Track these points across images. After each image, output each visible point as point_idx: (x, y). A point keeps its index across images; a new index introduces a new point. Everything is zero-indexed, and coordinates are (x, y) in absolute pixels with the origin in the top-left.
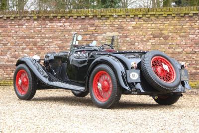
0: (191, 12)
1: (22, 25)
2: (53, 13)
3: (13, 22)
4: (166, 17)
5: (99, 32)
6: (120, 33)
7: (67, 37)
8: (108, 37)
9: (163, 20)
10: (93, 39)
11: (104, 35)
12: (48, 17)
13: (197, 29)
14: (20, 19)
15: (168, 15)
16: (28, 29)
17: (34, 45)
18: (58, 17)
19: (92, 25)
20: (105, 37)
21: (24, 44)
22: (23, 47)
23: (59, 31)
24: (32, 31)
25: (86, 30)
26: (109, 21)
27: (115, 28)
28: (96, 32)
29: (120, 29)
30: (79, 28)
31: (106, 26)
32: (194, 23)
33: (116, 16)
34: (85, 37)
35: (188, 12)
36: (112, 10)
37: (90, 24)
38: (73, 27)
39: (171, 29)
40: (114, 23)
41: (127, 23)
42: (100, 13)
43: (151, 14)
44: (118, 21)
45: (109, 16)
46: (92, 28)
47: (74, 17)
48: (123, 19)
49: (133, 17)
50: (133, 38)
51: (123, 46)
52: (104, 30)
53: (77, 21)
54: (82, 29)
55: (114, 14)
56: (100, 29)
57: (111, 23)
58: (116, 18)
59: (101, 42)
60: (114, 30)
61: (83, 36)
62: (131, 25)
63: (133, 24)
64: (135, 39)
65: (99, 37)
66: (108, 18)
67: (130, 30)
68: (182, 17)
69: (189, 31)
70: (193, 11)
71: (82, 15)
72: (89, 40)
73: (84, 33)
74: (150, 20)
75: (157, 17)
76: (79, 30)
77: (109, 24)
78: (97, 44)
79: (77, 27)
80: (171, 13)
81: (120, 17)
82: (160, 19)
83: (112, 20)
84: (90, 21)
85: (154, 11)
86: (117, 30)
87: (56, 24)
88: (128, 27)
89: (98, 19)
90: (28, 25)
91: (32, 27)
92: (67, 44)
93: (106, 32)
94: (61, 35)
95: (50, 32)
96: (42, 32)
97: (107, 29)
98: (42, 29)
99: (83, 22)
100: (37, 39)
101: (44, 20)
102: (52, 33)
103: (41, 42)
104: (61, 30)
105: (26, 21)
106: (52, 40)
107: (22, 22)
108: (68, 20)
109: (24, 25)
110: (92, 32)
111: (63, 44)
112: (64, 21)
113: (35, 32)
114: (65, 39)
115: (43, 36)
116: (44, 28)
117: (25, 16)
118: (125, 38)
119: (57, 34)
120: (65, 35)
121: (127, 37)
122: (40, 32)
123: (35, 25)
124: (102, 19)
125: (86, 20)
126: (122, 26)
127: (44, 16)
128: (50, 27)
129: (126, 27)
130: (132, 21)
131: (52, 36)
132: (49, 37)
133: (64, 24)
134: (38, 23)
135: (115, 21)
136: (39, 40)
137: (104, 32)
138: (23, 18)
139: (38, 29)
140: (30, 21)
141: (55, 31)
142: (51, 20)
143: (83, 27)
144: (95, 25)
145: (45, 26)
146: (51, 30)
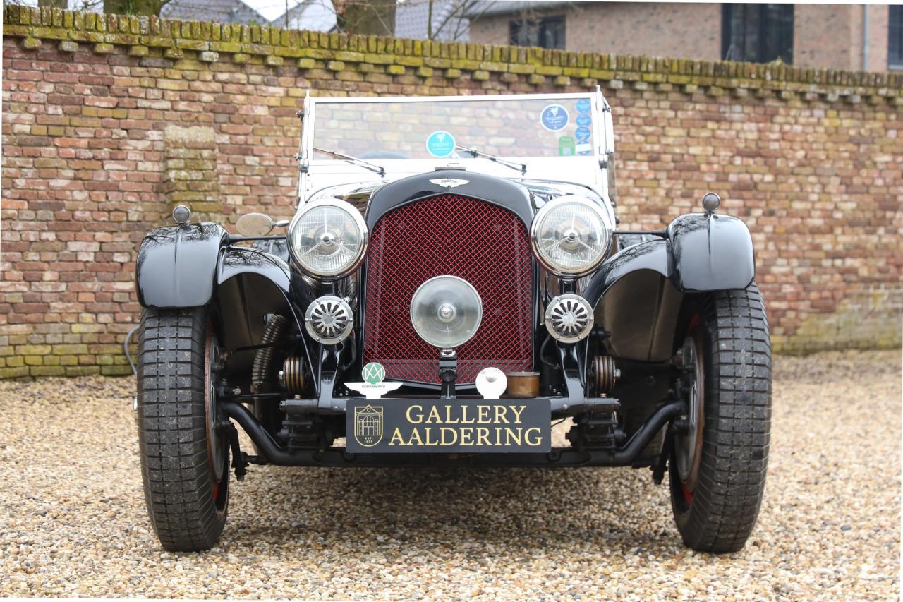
0: (484, 65)
4: (394, 76)
5: (131, 121)
6: (221, 131)
8: (176, 146)
9: (385, 88)
10: (105, 153)
11: (154, 135)
13: (493, 132)
15: (407, 67)
19: (105, 88)
20: (160, 146)
25: (75, 108)
26: (177, 76)
27: (201, 109)
28: (119, 119)
29: (224, 112)
30: (42, 95)
31: (163, 98)
32: (485, 111)
33: (211, 57)
34: (70, 141)
35: (473, 63)
36: (195, 28)
37: (96, 81)
38: (13, 88)
39: (409, 129)
40: (197, 84)
41: (250, 88)
42: (145, 35)
43: (348, 59)
44: (214, 77)
45: (181, 52)
46: (101, 101)
47: (29, 43)
48: (233, 69)
49: (274, 67)
50: (272, 156)
51: (231, 192)
52: (154, 116)
53: (34, 65)
54: (56, 104)
55: (207, 43)
56: (137, 108)
57: (185, 85)
58: (209, 63)
59: (141, 166)
60: (196, 115)
61: (60, 136)
62: (265, 101)
63: (273, 95)
64: (279, 162)
65: (133, 143)
66: (175, 60)
67: (262, 121)
68: (451, 81)
69: (468, 137)
70: (491, 61)
71: (64, 36)
72: (87, 157)
73: (66, 120)
74: (338, 83)
75: (365, 74)
76: (42, 107)
77: (177, 88)
78: (124, 178)
79: (34, 90)
80: (417, 64)
81: (224, 63)
82: (375, 85)
83: (188, 73)
84: (96, 66)
85: (360, 49)
86: (209, 116)
88: (254, 108)
89: (128, 62)
93: (165, 122)
97: (168, 110)
99: (63, 72)
110: (100, 120)
118: (240, 153)
121: (249, 152)
124: (148, 65)
125: (76, 60)
126: (228, 102)
129: (244, 107)
130: (268, 80)
135: (200, 78)
137: (155, 122)
143: (59, 94)
144: (113, 87)
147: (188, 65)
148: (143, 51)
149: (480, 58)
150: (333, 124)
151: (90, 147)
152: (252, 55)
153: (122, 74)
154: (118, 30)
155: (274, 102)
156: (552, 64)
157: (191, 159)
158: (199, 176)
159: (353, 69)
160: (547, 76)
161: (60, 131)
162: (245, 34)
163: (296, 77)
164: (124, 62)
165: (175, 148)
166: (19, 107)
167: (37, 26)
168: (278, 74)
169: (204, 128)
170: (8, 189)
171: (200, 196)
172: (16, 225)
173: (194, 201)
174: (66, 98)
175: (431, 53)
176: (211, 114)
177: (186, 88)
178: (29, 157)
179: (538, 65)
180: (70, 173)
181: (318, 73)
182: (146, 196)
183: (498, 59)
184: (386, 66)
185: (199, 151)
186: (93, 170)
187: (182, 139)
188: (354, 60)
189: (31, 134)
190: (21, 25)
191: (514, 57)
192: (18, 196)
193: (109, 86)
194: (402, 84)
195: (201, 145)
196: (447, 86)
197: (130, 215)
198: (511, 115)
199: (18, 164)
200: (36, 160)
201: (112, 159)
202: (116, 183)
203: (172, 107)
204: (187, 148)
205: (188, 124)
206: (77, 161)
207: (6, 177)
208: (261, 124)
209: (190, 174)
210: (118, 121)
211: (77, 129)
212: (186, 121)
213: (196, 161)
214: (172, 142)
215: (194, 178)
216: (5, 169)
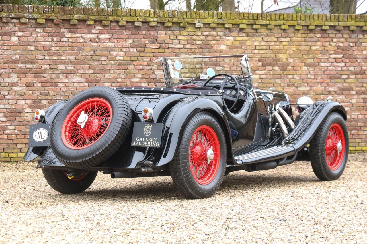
1: (9, 34)
2: (79, 13)
4: (284, 30)
5: (166, 54)
7: (104, 63)
9: (280, 35)
10: (155, 67)
13: (332, 52)
14: (6, 23)
15: (289, 26)
16: (23, 44)
17: (34, 77)
18: (88, 22)
21: (14, 75)
22: (10, 80)
23: (89, 49)
24: (32, 48)
25: (142, 49)
26: (185, 34)
27: (196, 48)
29: (206, 48)
30: (128, 44)
32: (328, 43)
33: (200, 25)
34: (140, 63)
35: (321, 22)
36: (192, 14)
37: (150, 37)
38: (115, 42)
39: (292, 52)
40: (194, 37)
41: (218, 38)
42: (171, 18)
43: (261, 23)
44: (202, 34)
45: (186, 24)
46: (153, 46)
47: (121, 24)
48: (210, 30)
49: (229, 29)
50: (228, 66)
52: (176, 51)
53: (124, 32)
54: (133, 48)
55: (198, 20)
56: (168, 48)
57: (189, 38)
58: (200, 28)
60: (194, 50)
61: (136, 61)
62: (225, 43)
63: (228, 40)
64: (232, 68)
66: (184, 28)
67: (224, 51)
68: (311, 31)
69: (320, 55)
70: (330, 21)
71: (136, 20)
72: (147, 69)
73: (138, 54)
74: (258, 34)
75: (270, 29)
76: (128, 49)
77: (186, 39)
78: (163, 77)
79: (124, 42)
80: (295, 24)
81: (206, 28)
82: (275, 34)
83: (190, 32)
84: (151, 32)
85: (267, 19)
86: (200, 50)
87: (82, 34)
88: (220, 46)
89: (164, 29)
90: (22, 36)
91: (32, 39)
92: (105, 76)
93: (180, 53)
94: (92, 58)
95: (69, 52)
96: (52, 51)
97: (182, 48)
98: (53, 45)
99: (136, 34)
100: (41, 65)
101: (57, 27)
102: (74, 54)
103: (51, 71)
104: (93, 48)
105: (19, 27)
106: (74, 67)
107: (10, 28)
108: (106, 28)
109: (13, 35)
110: (152, 54)
111: (96, 75)
112: (99, 29)
113: (38, 50)
114: (99, 65)
115: (55, 58)
116: (57, 42)
117: (19, 17)
118: (214, 66)
119: (84, 55)
120: (100, 57)
121: (218, 65)
122: (47, 50)
123: (39, 35)
124: (173, 30)
125: (142, 30)
126: (208, 44)
127: (60, 19)
128: (70, 40)
129: (215, 46)
130: (226, 34)
131: (75, 59)
132: (68, 62)
133: (97, 36)
134: (45, 32)
135: (196, 34)
136: (45, 66)
137: (176, 53)
138: (12, 21)
139: (44, 45)
140: (28, 27)
141: (80, 50)
142: (72, 27)
143: (135, 44)
144: (158, 40)
145: (59, 38)
146: (72, 46)
147: (190, 29)
148: (170, 24)
149: (324, 20)
150: (256, 51)
151: (148, 65)
152: (218, 24)
153: (162, 35)
154: (159, 16)
155: (229, 43)
156: (360, 21)
157: (192, 68)
159: (265, 28)
160: (357, 27)
161: (135, 59)
162: (214, 15)
163: (238, 32)
164: (162, 29)
166: (118, 49)
167: (124, 16)
168: (230, 31)
169: (198, 55)
170: (114, 83)
174: (138, 45)
175: (301, 19)
176: (201, 49)
177: (190, 39)
178: (123, 69)
179: (353, 22)
180: (140, 76)
181: (249, 30)
183: (333, 20)
184: (280, 26)
185: (195, 65)
186: (150, 74)
187: (188, 60)
188: (264, 24)
189: (123, 60)
190: (118, 16)
191: (341, 19)
192: (118, 86)
193: (156, 40)
194: (288, 33)
195: (196, 63)
196: (309, 33)
198: (341, 45)
199: (118, 72)
200: (125, 71)
201: (158, 69)
202: (160, 79)
203: (184, 47)
204: (189, 64)
205: (191, 54)
206: (143, 71)
207: (113, 78)
208: (223, 53)
209: (191, 75)
210: (160, 54)
211: (143, 58)
212: (190, 53)
213: (194, 69)
214: (183, 62)
215: (193, 76)
216: (113, 75)
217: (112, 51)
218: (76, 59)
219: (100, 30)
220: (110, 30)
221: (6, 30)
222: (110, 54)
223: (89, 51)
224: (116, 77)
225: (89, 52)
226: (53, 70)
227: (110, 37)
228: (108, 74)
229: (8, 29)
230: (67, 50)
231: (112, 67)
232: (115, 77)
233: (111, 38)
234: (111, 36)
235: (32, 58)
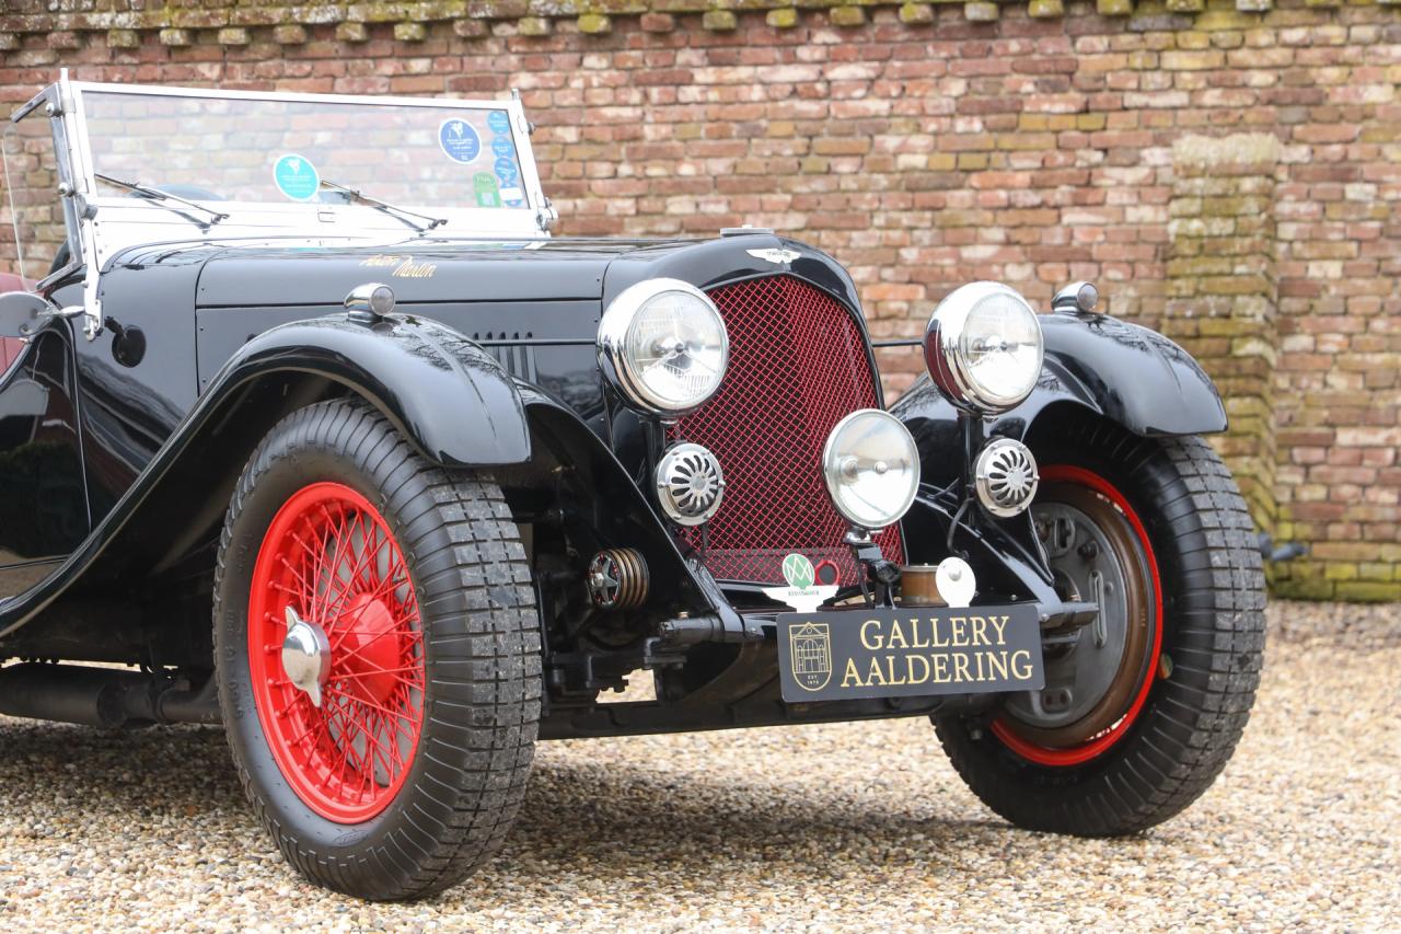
3: (419, 65)
5: (1113, 134)
6: (1290, 140)
7: (849, 183)
8: (1189, 172)
10: (1062, 193)
11: (1155, 156)
12: (698, 15)
14: (473, 40)
18: (774, 19)
19: (1060, 77)
20: (1166, 175)
23: (784, 128)
24: (570, 135)
25: (1004, 119)
26: (1199, 44)
27: (1250, 101)
28: (1089, 131)
29: (1295, 103)
30: (944, 101)
31: (1173, 86)
34: (996, 177)
37: (1042, 67)
38: (894, 94)
40: (1241, 56)
41: (1351, 52)
44: (1276, 38)
46: (1053, 102)
47: (908, 14)
48: (1315, 19)
51: (1315, 253)
52: (1155, 121)
53: (930, 49)
54: (971, 114)
56: (1125, 109)
57: (1216, 58)
59: (1132, 215)
60: (1241, 112)
61: (980, 170)
62: (1387, 75)
65: (1117, 173)
67: (1380, 112)
72: (1030, 203)
73: (988, 140)
76: (945, 122)
77: (1198, 65)
78: (1101, 238)
79: (930, 93)
81: (1290, 9)
83: (1221, 35)
84: (1044, 41)
86: (1268, 113)
87: (761, 69)
88: (1361, 89)
89: (1103, 28)
90: (535, 89)
91: (569, 98)
92: (850, 240)
93: (1176, 130)
94: (800, 164)
95: (711, 143)
96: (646, 144)
97: (1182, 108)
98: (649, 118)
99: (981, 57)
100: (606, 201)
101: (660, 44)
102: (730, 151)
103: (641, 225)
104: (803, 125)
105: (525, 53)
106: (729, 203)
107: (490, 59)
108: (859, 38)
109: (500, 85)
110: (1052, 138)
111: (815, 234)
112: (825, 44)
113: (591, 141)
114: (829, 192)
115: (655, 171)
116: (665, 104)
117: (513, 14)
118: (1334, 179)
119: (767, 153)
120: (832, 161)
121: (1353, 176)
122: (628, 140)
123: (595, 82)
124: (1141, 28)
125: (1006, 34)
126: (1308, 81)
127: (665, 12)
128: (713, 95)
129: (1340, 90)
130: (1390, 34)
131: (730, 171)
132: (704, 184)
133: (821, 73)
134: (618, 69)
135: (1249, 41)
136: (619, 203)
137: (1157, 132)
138: (498, 30)
139: (613, 119)
140: (555, 52)
141: (754, 133)
142: (719, 41)
143: (977, 97)
144: (1078, 75)
145: (671, 89)
146: (718, 120)
147: (1218, 21)
148: (1117, 4)
151: (1035, 186)
153: (1093, 51)
157: (1217, 196)
158: (1228, 226)
161: (979, 161)
164: (1095, 29)
165: (1188, 177)
166: (906, 125)
169: (1255, 137)
170: (892, 265)
171: (1224, 266)
172: (904, 328)
173: (1207, 275)
174: (988, 102)
176: (1272, 109)
177: (1219, 64)
178: (924, 209)
180: (998, 234)
182: (1142, 269)
185: (1235, 181)
186: (1041, 226)
187: (1205, 159)
189: (927, 170)
192: (906, 278)
193: (1071, 74)
195: (1241, 170)
197: (1112, 304)
199: (905, 222)
200: (937, 214)
201: (1076, 204)
202: (1087, 248)
203: (1191, 101)
204: (1211, 175)
205: (1226, 130)
206: (1011, 212)
207: (886, 246)
208: (1379, 121)
209: (1209, 226)
210: (1085, 136)
211: (1012, 155)
212: (1223, 126)
213: (1226, 200)
214: (1185, 168)
215: (1216, 232)
216: (884, 233)
217: (881, 132)
218: (739, 170)
219: (832, 48)
220: (871, 45)
221: (478, 68)
222: (871, 145)
223: (789, 137)
224: (898, 243)
225: (785, 142)
226: (649, 218)
227: (872, 74)
228: (864, 229)
229: (483, 65)
230: (702, 133)
231: (880, 201)
232: (891, 243)
233: (879, 77)
234: (874, 69)
235: (569, 174)
